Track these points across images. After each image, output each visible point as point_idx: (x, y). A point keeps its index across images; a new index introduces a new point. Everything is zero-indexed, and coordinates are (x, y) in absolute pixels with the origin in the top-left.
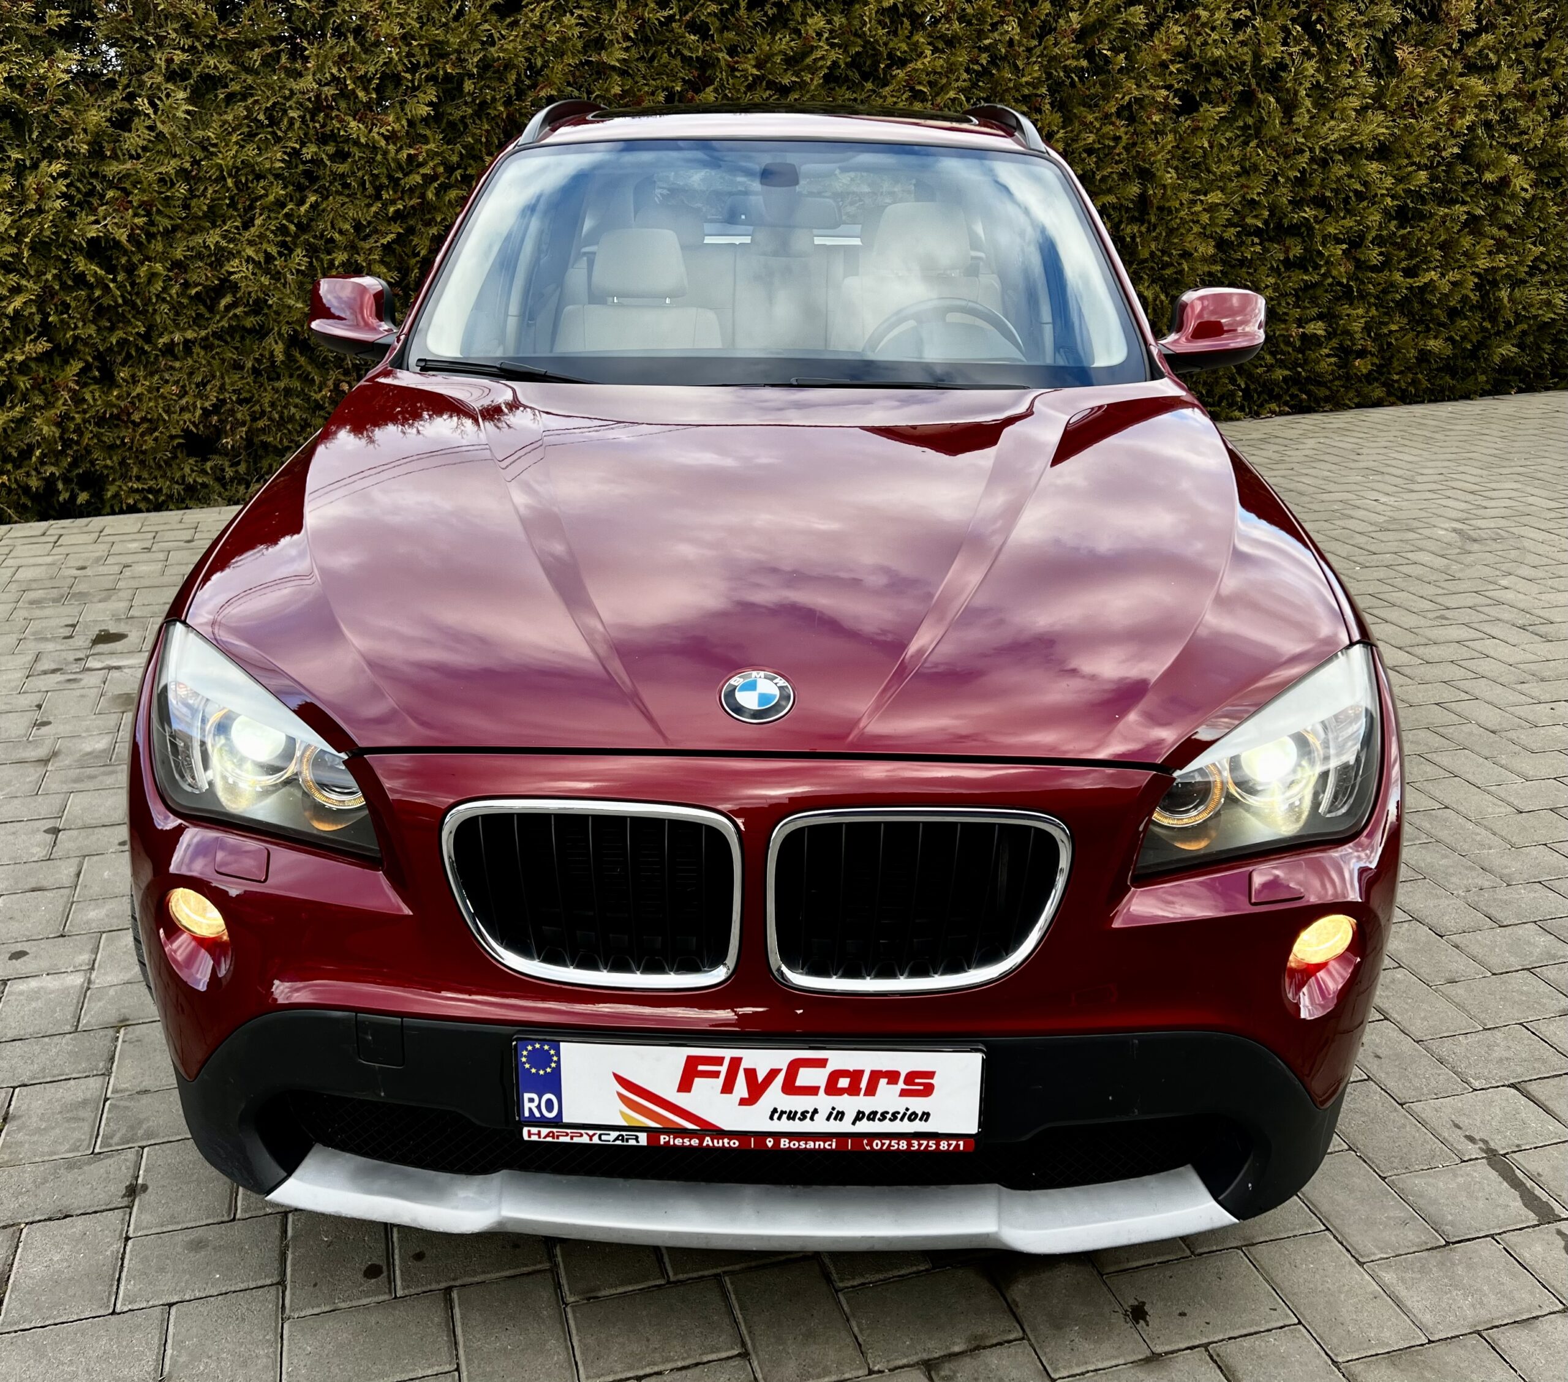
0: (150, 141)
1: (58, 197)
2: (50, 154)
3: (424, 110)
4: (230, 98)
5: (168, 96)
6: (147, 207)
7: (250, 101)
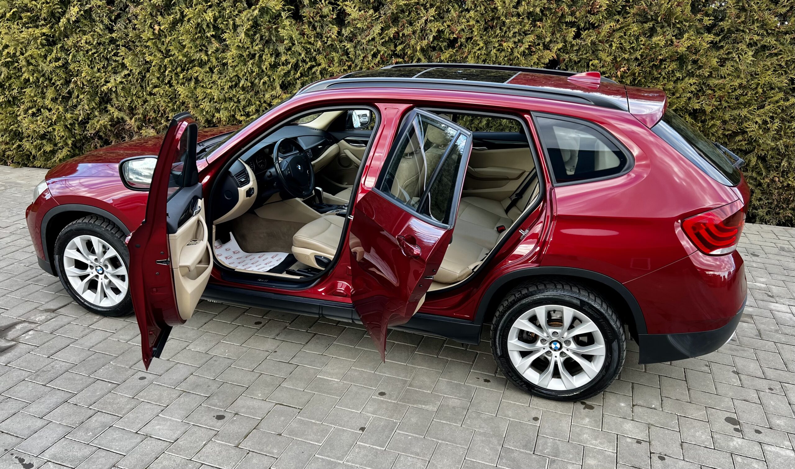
0: (732, 72)
1: (689, 92)
2: (691, 75)
4: (771, 55)
5: (746, 53)
6: (720, 99)
7: (780, 57)
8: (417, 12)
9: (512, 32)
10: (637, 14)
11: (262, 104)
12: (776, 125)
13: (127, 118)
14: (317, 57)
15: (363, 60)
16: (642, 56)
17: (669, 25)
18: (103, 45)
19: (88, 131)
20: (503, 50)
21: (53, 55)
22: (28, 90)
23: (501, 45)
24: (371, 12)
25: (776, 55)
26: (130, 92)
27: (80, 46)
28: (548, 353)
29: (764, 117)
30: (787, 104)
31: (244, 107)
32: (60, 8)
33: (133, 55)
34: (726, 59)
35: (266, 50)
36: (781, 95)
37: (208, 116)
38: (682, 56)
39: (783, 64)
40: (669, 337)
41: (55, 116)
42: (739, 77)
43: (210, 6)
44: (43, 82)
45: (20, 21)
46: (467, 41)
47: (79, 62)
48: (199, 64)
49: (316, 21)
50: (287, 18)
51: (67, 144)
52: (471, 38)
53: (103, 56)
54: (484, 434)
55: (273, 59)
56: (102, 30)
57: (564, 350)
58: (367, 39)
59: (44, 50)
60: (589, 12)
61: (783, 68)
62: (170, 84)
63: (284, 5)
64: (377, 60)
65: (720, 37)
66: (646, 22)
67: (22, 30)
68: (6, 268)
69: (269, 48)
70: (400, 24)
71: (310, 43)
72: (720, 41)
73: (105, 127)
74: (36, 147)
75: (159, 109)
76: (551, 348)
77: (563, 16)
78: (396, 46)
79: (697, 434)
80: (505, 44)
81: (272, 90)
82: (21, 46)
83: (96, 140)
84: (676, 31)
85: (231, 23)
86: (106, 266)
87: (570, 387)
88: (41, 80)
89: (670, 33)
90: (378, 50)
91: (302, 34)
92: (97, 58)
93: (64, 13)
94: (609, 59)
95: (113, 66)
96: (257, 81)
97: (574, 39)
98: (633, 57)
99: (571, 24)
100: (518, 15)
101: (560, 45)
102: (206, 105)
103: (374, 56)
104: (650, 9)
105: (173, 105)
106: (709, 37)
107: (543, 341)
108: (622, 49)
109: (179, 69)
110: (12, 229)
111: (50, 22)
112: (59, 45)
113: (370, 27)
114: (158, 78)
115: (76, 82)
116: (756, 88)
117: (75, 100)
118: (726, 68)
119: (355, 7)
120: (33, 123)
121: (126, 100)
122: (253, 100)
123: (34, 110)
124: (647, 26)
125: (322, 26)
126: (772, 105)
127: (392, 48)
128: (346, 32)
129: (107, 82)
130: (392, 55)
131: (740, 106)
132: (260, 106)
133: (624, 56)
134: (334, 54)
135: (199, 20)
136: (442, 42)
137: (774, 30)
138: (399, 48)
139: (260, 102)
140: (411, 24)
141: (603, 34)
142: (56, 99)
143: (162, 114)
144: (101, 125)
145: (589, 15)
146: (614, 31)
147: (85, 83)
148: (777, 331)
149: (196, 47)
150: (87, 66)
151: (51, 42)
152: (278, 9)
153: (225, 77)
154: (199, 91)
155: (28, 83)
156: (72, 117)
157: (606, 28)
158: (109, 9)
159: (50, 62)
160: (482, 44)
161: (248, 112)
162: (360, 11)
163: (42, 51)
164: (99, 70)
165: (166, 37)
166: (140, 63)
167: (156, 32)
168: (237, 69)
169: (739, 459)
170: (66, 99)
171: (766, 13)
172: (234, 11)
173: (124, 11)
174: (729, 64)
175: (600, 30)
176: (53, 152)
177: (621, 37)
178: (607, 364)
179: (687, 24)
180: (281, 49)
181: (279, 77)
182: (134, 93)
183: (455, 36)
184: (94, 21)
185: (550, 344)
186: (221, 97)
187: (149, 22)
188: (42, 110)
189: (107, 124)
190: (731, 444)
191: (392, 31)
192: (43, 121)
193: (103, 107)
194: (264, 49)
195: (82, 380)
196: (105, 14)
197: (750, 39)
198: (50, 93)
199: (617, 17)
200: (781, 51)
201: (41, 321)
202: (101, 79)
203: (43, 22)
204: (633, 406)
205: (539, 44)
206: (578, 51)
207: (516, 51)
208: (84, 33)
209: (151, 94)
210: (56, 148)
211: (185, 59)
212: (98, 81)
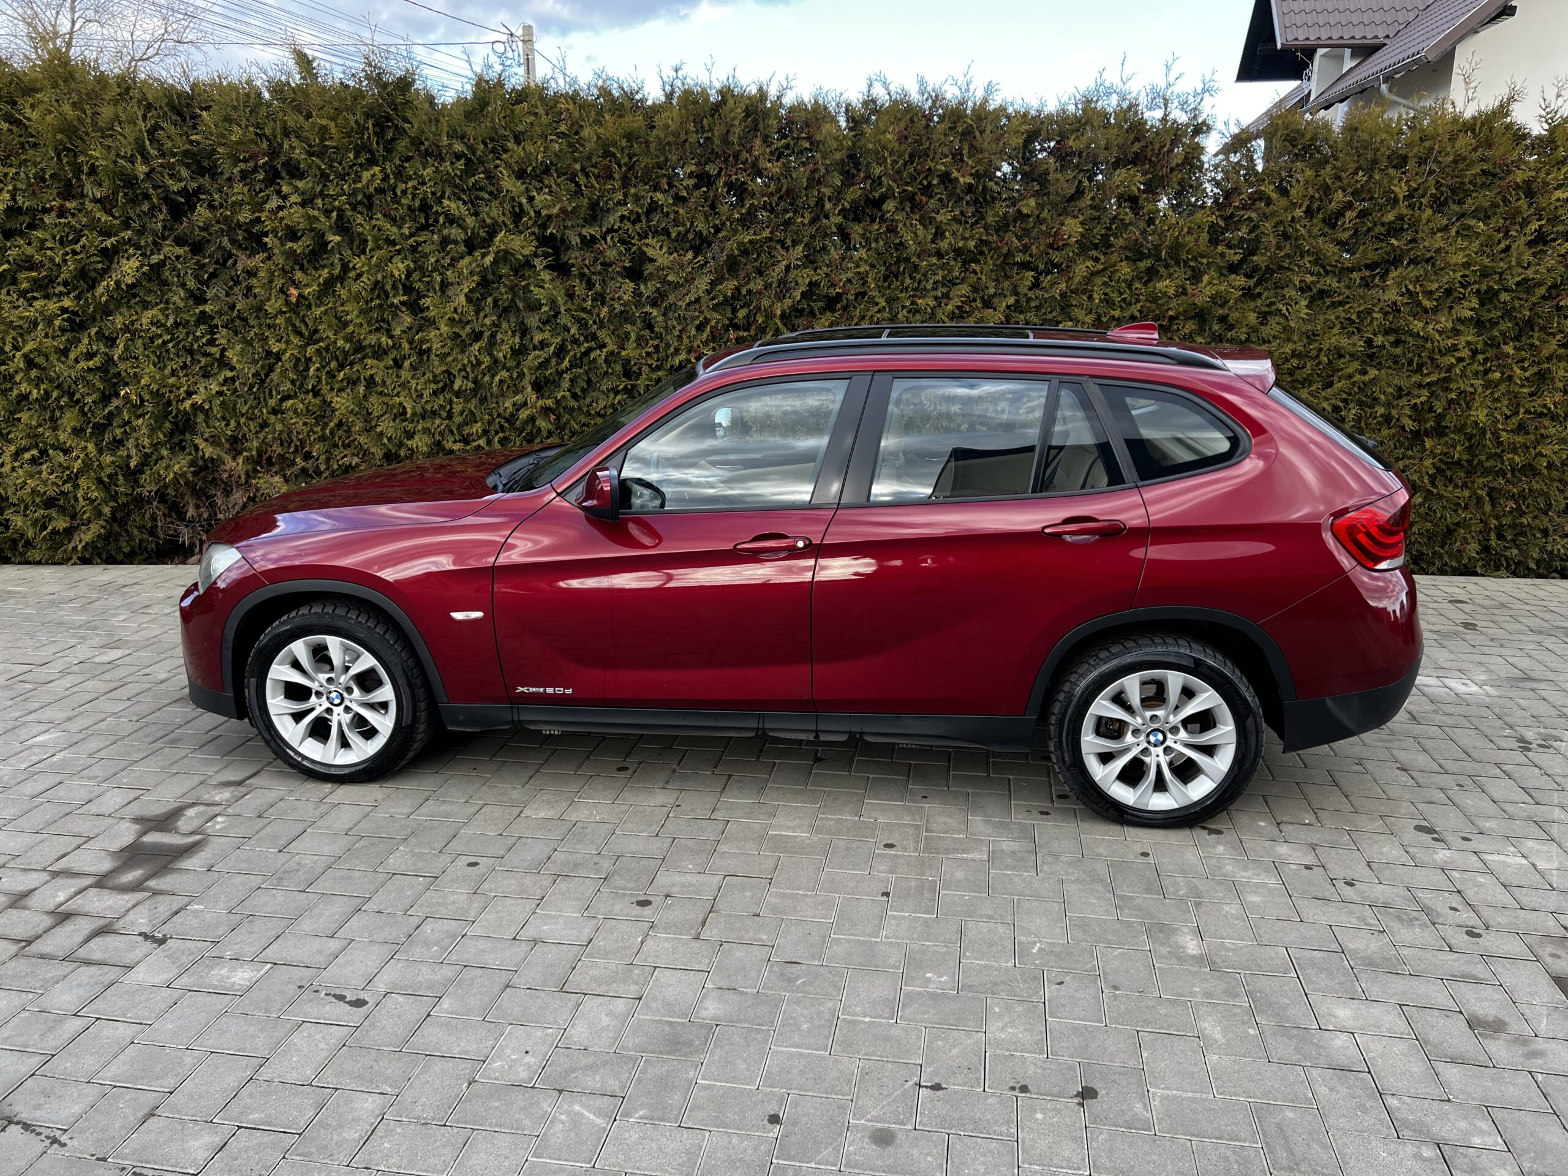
3: (1468, 314)
4: (1334, 304)
5: (1296, 303)
7: (1347, 307)
8: (769, 253)
9: (931, 282)
10: (1126, 248)
11: (493, 419)
12: (1353, 412)
13: (228, 459)
14: (599, 334)
15: (680, 337)
16: (1140, 312)
17: (1177, 264)
18: (184, 327)
19: (143, 486)
20: (918, 311)
21: (82, 348)
22: (24, 416)
23: (913, 303)
24: (690, 255)
25: (1341, 304)
26: (234, 409)
27: (136, 330)
28: (1145, 751)
29: (1333, 401)
30: (1367, 378)
31: (460, 427)
32: (100, 262)
33: (242, 342)
34: (1267, 313)
35: (504, 325)
36: (1356, 365)
37: (390, 446)
38: (1202, 310)
39: (1354, 317)
40: (1329, 702)
41: (79, 461)
42: (1289, 340)
43: (399, 252)
44: (57, 400)
45: (12, 288)
46: (856, 299)
47: (136, 358)
48: (376, 352)
49: (594, 273)
50: (546, 267)
51: (99, 514)
52: (864, 294)
53: (184, 346)
54: (1078, 881)
55: (517, 340)
56: (182, 299)
57: (1169, 743)
58: (687, 300)
59: (64, 339)
60: (1051, 246)
61: (1354, 322)
62: (316, 393)
63: (537, 248)
64: (705, 335)
65: (1255, 280)
66: (1141, 260)
67: (17, 304)
68: (95, 727)
69: (509, 321)
70: (742, 274)
71: (584, 310)
72: (1256, 285)
73: (183, 475)
74: (35, 523)
75: (290, 438)
76: (1149, 742)
77: (1009, 254)
78: (734, 311)
79: (1384, 850)
80: (920, 301)
81: (516, 393)
82: (13, 333)
83: (155, 503)
84: (1189, 273)
85: (439, 279)
86: (349, 690)
87: (1184, 803)
88: (55, 394)
89: (1181, 274)
90: (705, 318)
91: (570, 295)
92: (173, 350)
93: (105, 271)
94: (1089, 319)
95: (202, 364)
96: (487, 378)
97: (1030, 289)
98: (1127, 314)
99: (1025, 266)
100: (939, 254)
101: (1011, 300)
102: (387, 426)
103: (700, 328)
104: (1145, 239)
105: (323, 429)
106: (1240, 280)
107: (1136, 732)
108: (1108, 301)
109: (334, 364)
110: (59, 665)
111: (75, 289)
112: (93, 331)
113: (689, 280)
114: (293, 382)
115: (126, 397)
116: (1317, 356)
117: (118, 431)
118: (1269, 327)
119: (661, 247)
120: (32, 477)
121: (227, 425)
122: (478, 413)
123: (35, 452)
124: (1143, 265)
125: (604, 281)
126: (1343, 382)
127: (729, 314)
128: (648, 289)
129: (189, 394)
130: (728, 326)
131: (1296, 385)
132: (490, 423)
133: (1113, 313)
134: (629, 327)
135: (380, 277)
136: (815, 301)
137: (1335, 266)
138: (742, 313)
139: (491, 415)
140: (760, 273)
141: (1077, 280)
142: (82, 430)
143: (296, 447)
144: (175, 473)
145: (1051, 251)
146: (1092, 275)
147: (147, 397)
148: (1435, 712)
149: (369, 323)
150: (151, 366)
151: (76, 324)
152: (528, 253)
153: (424, 374)
154: (375, 404)
155: (24, 403)
156: (113, 462)
157: (1081, 269)
158: (198, 263)
159: (77, 360)
160: (883, 303)
161: (468, 434)
162: (671, 254)
163: (61, 342)
164: (173, 373)
165: (309, 307)
166: (256, 357)
167: (294, 300)
168: (450, 359)
169: (1455, 874)
170: (100, 429)
171: (1320, 240)
172: (443, 258)
173: (224, 265)
174: (1273, 321)
175: (1071, 275)
176: (69, 532)
177: (1105, 284)
178: (1240, 756)
179: (1205, 261)
180: (532, 321)
181: (530, 369)
182: (244, 411)
183: (838, 290)
184: (165, 283)
185: (1148, 736)
186: (419, 410)
187: (279, 282)
188: (51, 452)
189: (185, 472)
190: (1436, 857)
191: (728, 287)
192: (52, 473)
193: (176, 440)
194: (500, 323)
195: (366, 876)
196: (190, 272)
197: (1301, 282)
198: (69, 420)
199: (1094, 253)
200: (1348, 297)
201: (227, 801)
202: (178, 389)
203: (62, 288)
204: (1278, 824)
205: (975, 300)
206: (1038, 308)
207: (939, 311)
208: (146, 306)
209: (275, 412)
210: (75, 523)
211: (348, 346)
212: (171, 392)
